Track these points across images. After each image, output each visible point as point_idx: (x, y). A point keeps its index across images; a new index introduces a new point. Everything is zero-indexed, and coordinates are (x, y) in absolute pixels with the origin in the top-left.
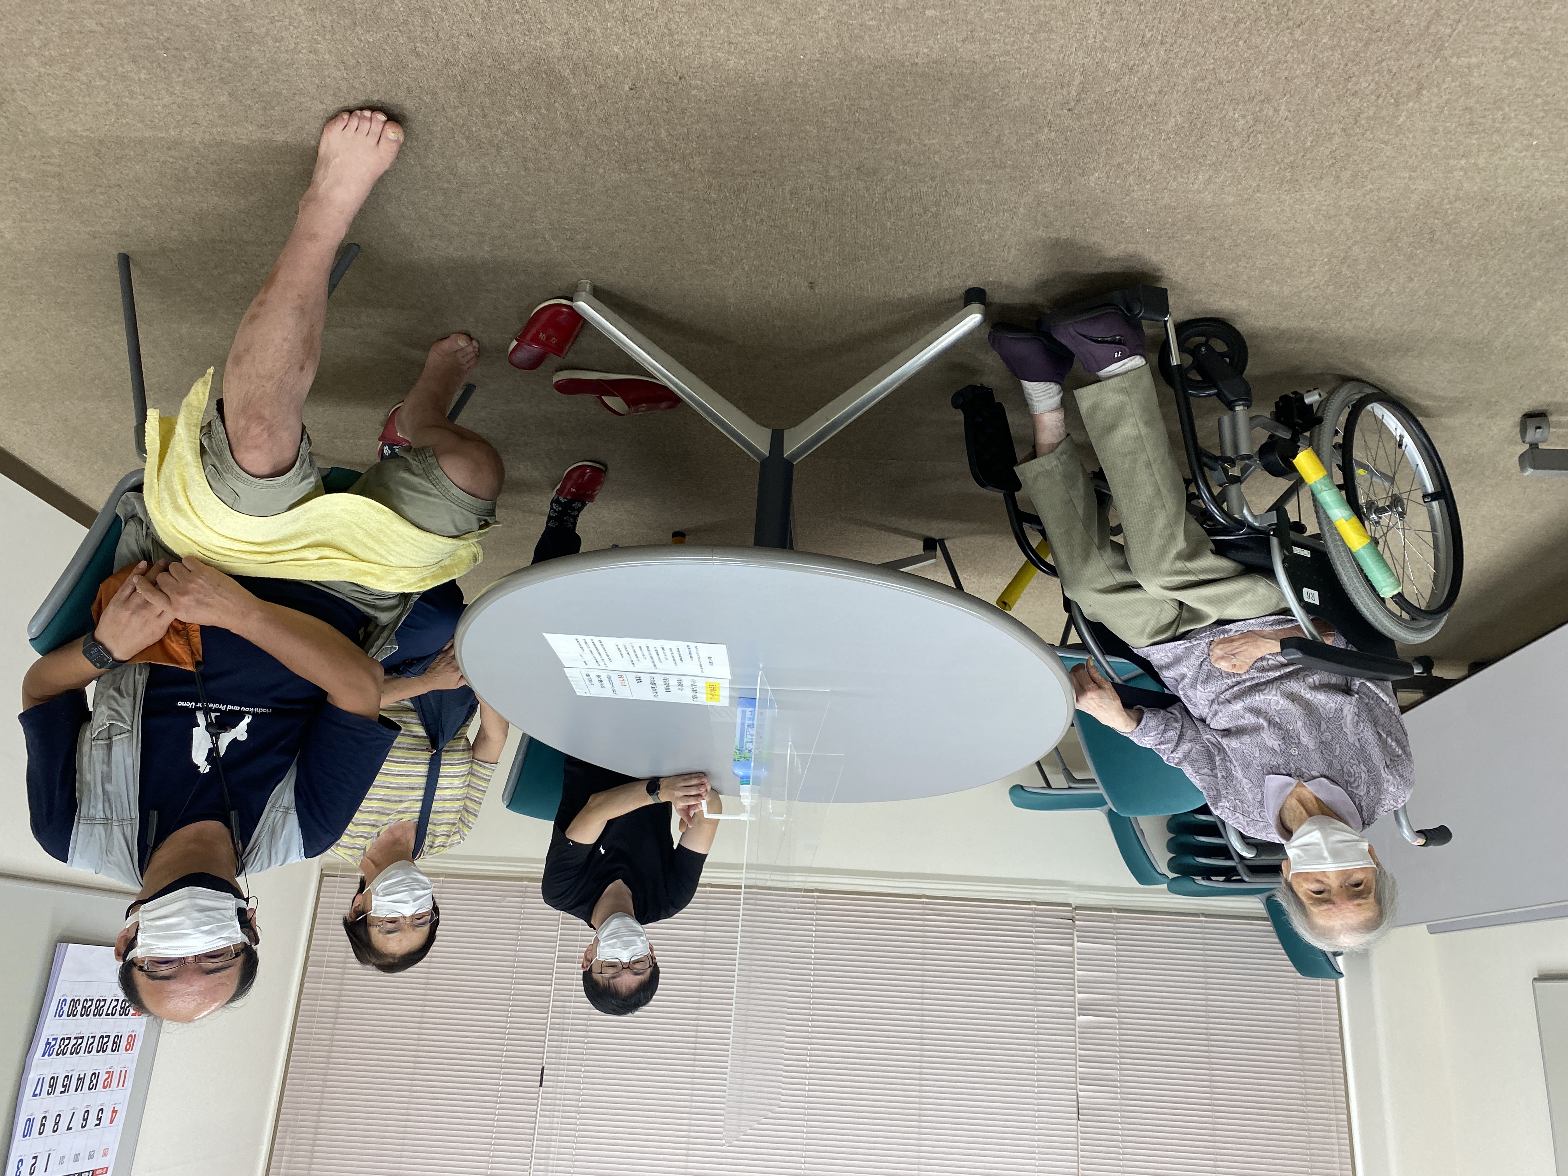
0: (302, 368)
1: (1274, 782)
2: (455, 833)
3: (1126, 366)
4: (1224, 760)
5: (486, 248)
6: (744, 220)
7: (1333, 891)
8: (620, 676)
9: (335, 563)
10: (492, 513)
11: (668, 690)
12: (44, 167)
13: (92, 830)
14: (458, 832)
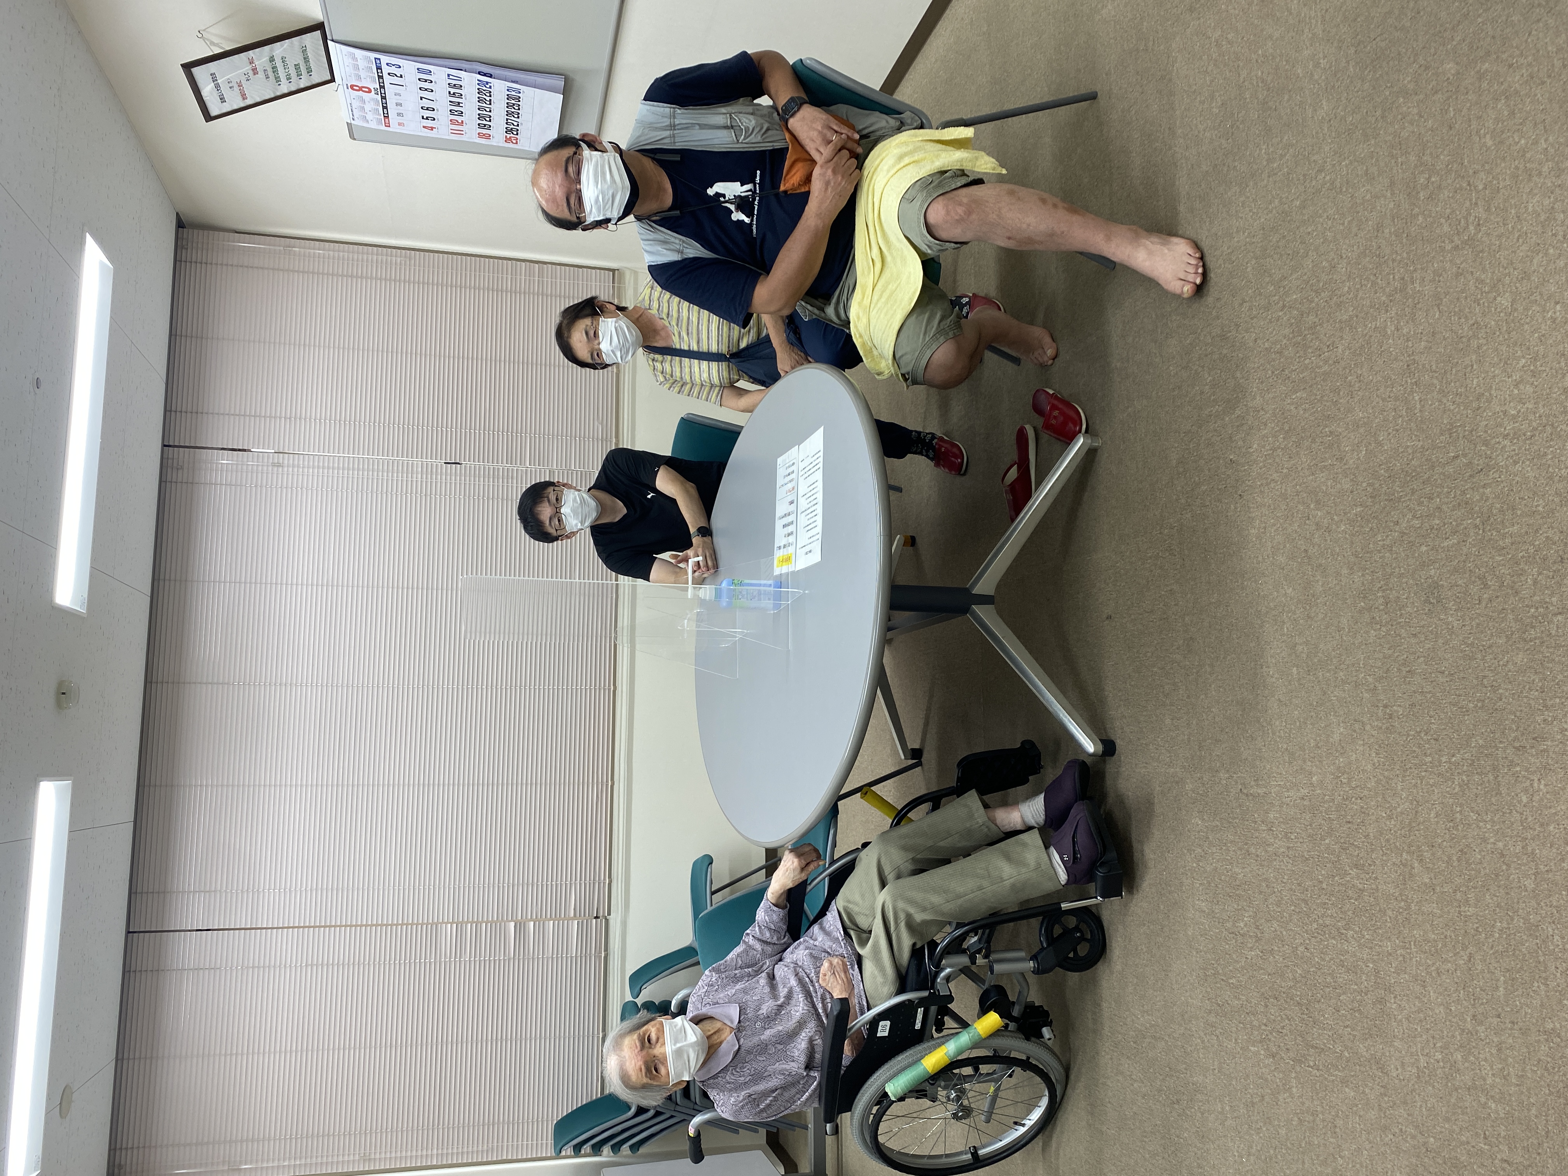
0: (1009, 238)
1: (734, 1012)
2: (665, 377)
3: (1058, 867)
4: (749, 975)
5: (1118, 365)
6: (1151, 557)
7: (650, 1050)
8: (793, 489)
9: (870, 271)
10: (915, 382)
11: (784, 526)
12: (1151, 38)
13: (666, 117)
14: (666, 379)
